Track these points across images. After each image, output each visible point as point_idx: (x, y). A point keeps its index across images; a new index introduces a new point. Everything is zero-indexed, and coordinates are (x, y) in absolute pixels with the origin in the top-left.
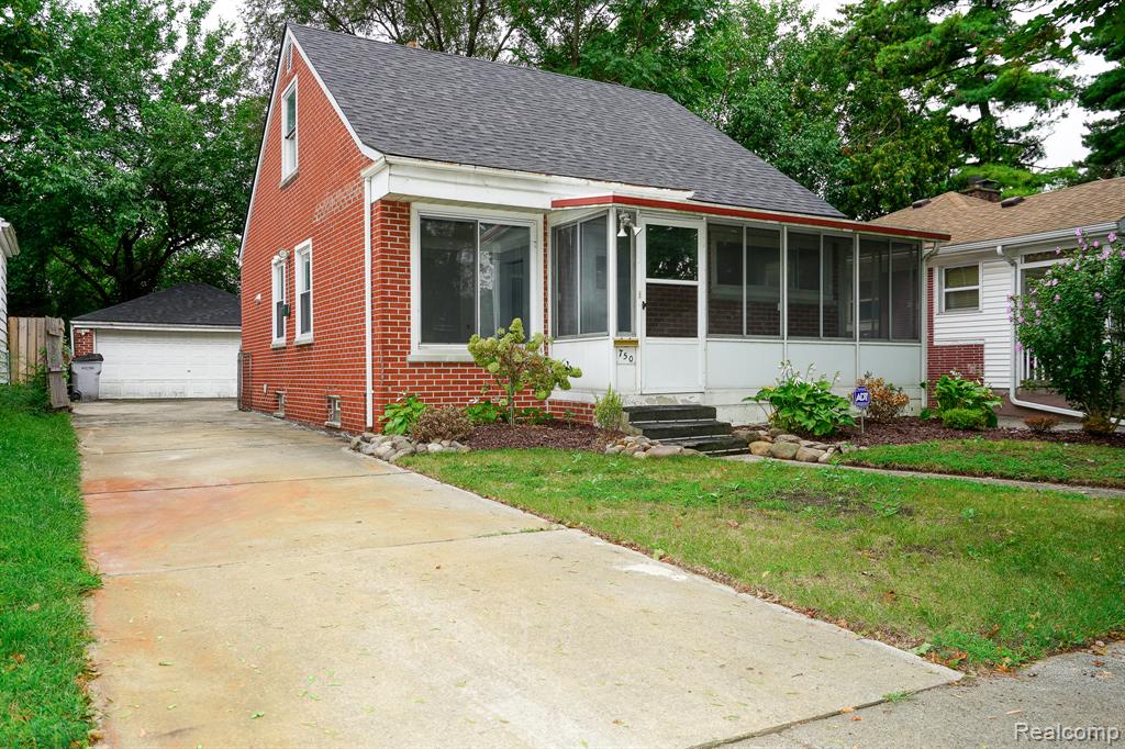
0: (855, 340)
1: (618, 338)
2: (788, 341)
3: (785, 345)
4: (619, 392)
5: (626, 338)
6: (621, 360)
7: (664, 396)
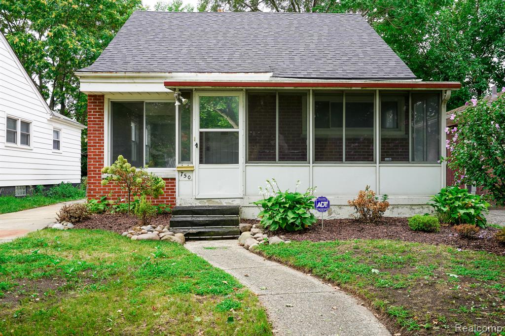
0: (376, 163)
1: (180, 165)
2: (313, 165)
3: (311, 167)
4: (181, 197)
5: (185, 165)
6: (182, 178)
7: (213, 200)
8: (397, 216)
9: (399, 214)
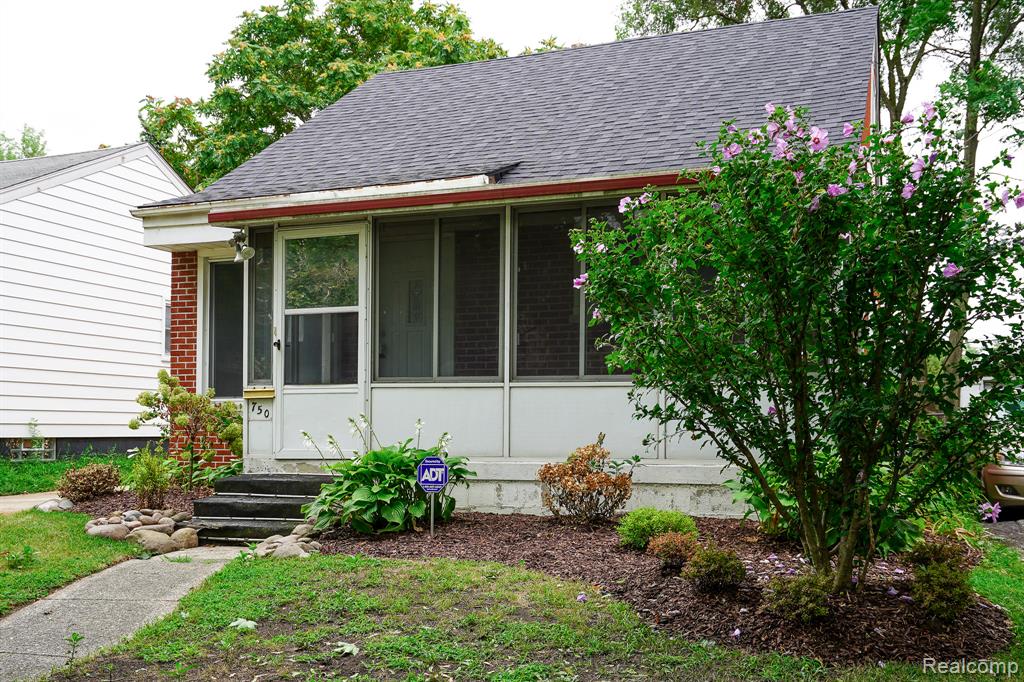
1: (250, 388)
2: (512, 384)
3: (507, 389)
4: (251, 455)
5: (259, 388)
6: (254, 415)
7: (308, 463)
8: (709, 514)
9: (713, 510)
